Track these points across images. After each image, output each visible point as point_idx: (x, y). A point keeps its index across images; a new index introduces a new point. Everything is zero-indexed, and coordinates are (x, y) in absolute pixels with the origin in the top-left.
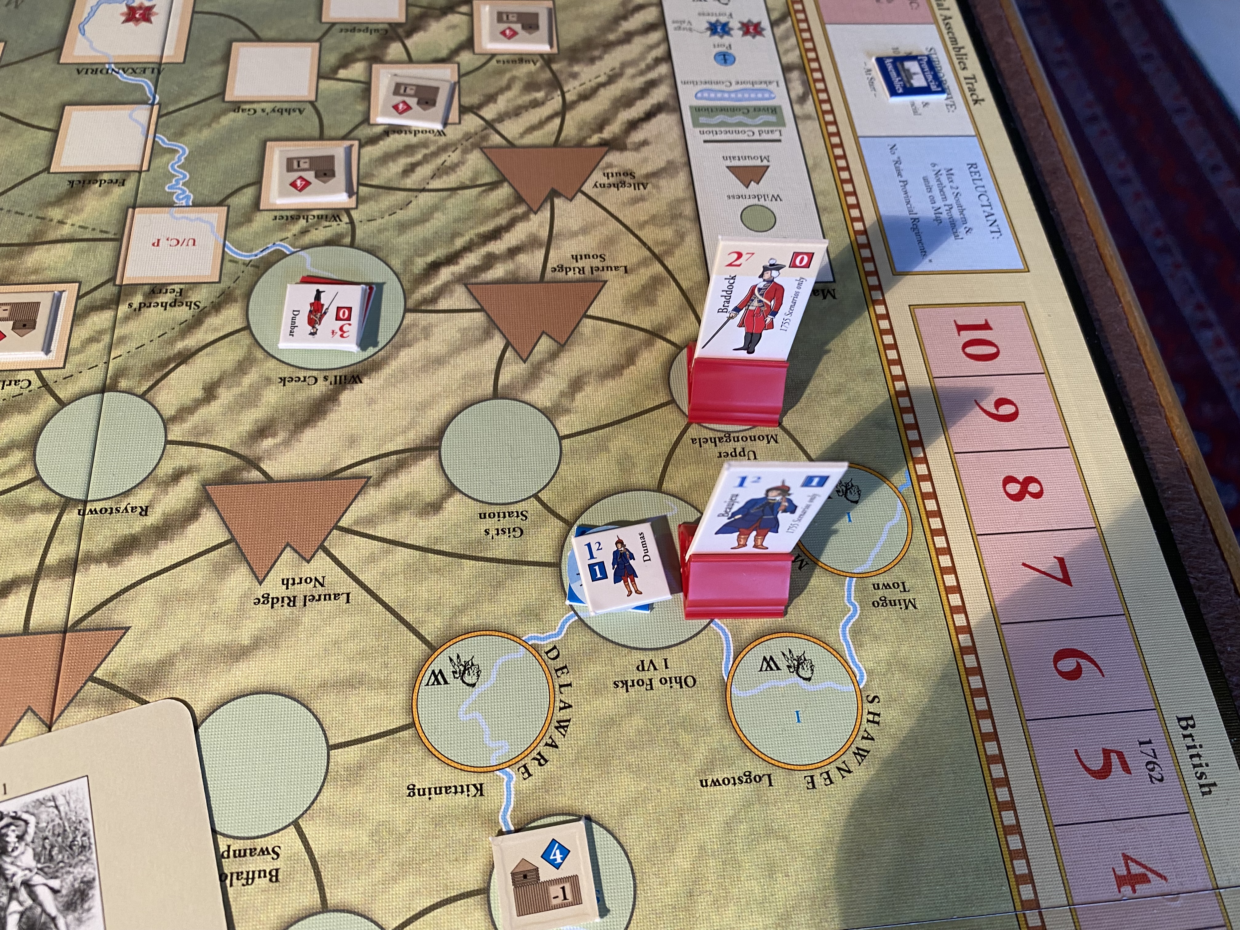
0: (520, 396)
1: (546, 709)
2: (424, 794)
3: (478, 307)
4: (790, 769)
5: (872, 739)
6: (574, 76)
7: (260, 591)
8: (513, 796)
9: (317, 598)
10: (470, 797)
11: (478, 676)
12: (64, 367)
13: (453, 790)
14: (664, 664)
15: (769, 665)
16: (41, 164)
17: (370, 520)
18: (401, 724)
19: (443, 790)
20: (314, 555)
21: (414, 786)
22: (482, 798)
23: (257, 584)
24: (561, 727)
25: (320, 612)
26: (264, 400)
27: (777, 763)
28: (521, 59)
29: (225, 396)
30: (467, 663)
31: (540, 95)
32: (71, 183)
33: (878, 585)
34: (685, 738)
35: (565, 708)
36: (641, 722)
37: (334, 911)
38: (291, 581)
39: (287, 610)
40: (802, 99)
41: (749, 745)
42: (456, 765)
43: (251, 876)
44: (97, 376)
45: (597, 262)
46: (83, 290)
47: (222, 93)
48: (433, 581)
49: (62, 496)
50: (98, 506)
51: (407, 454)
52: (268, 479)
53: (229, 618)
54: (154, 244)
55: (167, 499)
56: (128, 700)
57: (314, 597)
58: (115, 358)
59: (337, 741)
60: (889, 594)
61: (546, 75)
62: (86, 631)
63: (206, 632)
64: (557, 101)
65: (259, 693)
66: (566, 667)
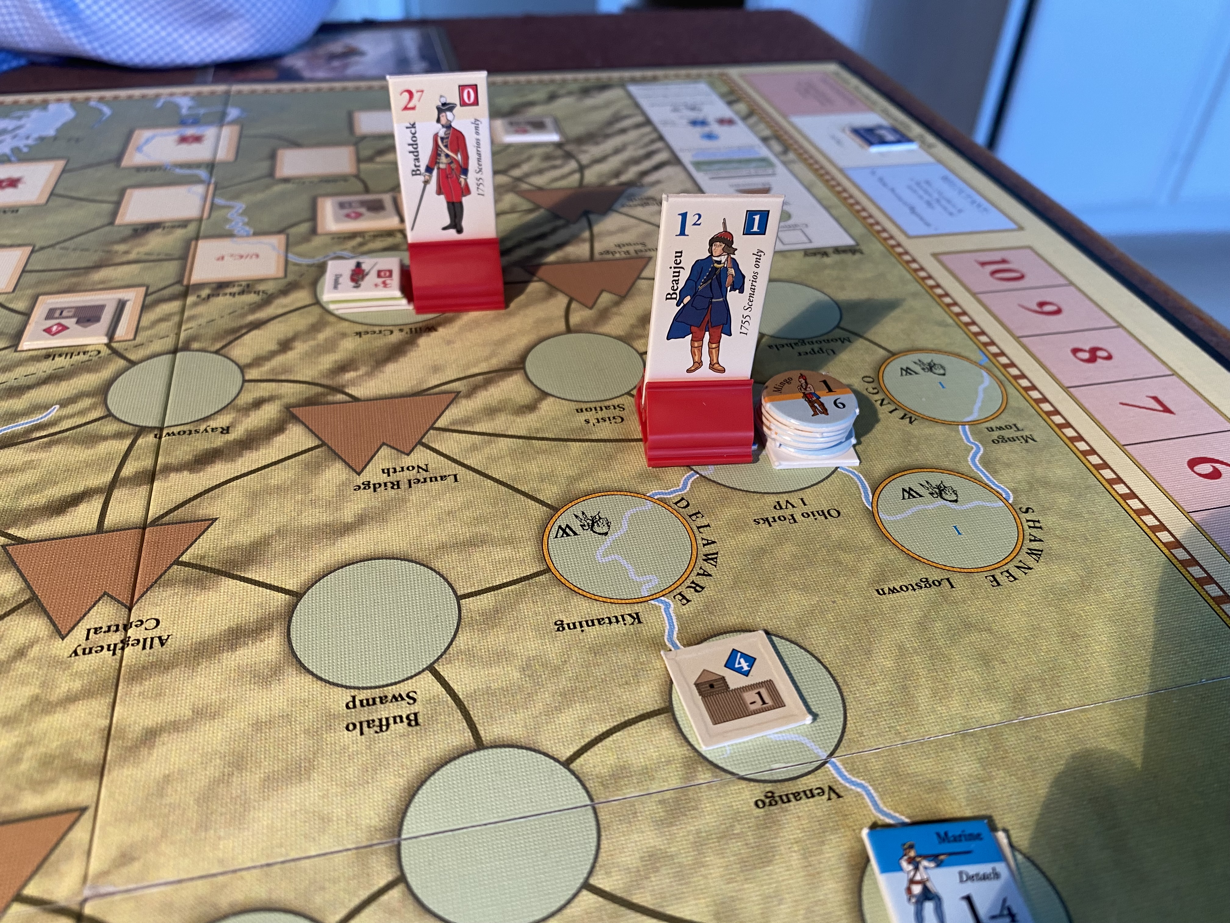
0: (592, 330)
1: (689, 547)
2: (575, 627)
3: (536, 278)
4: (967, 572)
5: (1041, 540)
7: (359, 480)
8: (675, 621)
9: (422, 480)
10: (627, 625)
11: (609, 526)
12: (134, 339)
13: (607, 621)
14: (801, 502)
15: (910, 494)
17: (467, 421)
18: (536, 571)
19: (596, 622)
20: (413, 449)
21: (562, 621)
22: (642, 625)
23: (355, 474)
24: (709, 559)
25: (427, 491)
26: (341, 348)
27: (952, 569)
28: (535, 145)
29: (301, 347)
30: (593, 518)
32: (136, 230)
33: (991, 428)
34: (847, 558)
35: (708, 544)
36: (794, 549)
37: (492, 747)
38: (391, 471)
39: (391, 492)
40: (785, 153)
41: (916, 556)
42: (604, 599)
43: (384, 722)
44: (168, 343)
45: (640, 247)
46: (151, 290)
47: (271, 174)
48: (541, 458)
49: (136, 426)
50: (176, 430)
51: (493, 375)
52: (355, 399)
53: (329, 504)
54: (218, 259)
55: (249, 420)
56: (220, 577)
57: (419, 481)
58: (185, 330)
59: (466, 592)
60: (1006, 434)
61: (559, 152)
62: (169, 524)
63: (304, 515)
64: (573, 165)
65: (371, 559)
66: (699, 513)
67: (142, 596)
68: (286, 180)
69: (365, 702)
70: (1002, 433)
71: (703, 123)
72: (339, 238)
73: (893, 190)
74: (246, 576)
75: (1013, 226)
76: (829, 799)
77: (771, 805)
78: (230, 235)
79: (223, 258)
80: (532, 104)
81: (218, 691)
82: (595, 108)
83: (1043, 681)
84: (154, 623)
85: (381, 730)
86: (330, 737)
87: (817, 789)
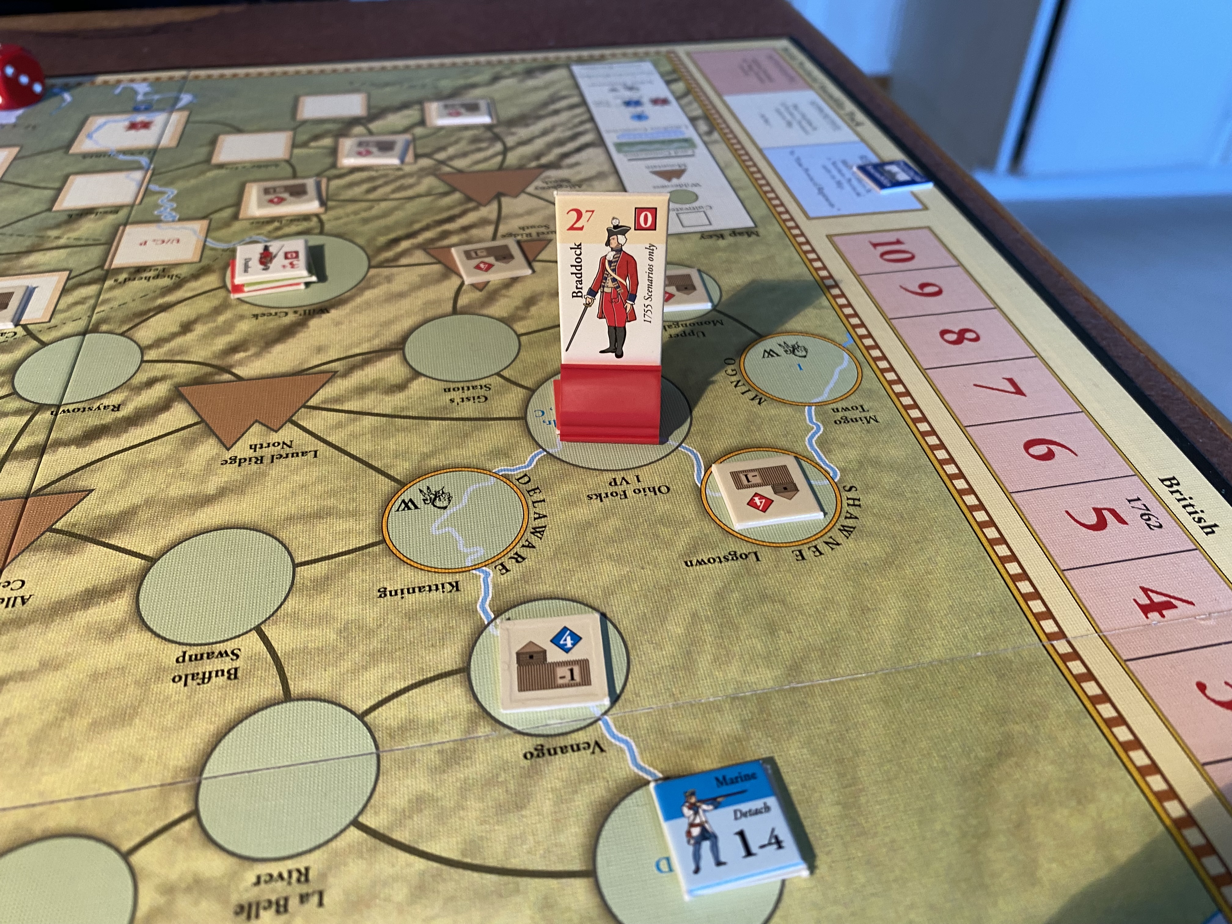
0: (478, 311)
1: (521, 520)
2: (396, 594)
3: (435, 261)
4: (776, 547)
5: (856, 518)
6: (513, 134)
7: (228, 455)
8: (490, 589)
9: (285, 456)
10: (445, 593)
11: (450, 501)
12: (50, 321)
13: (427, 588)
14: (636, 479)
16: (44, 207)
17: (339, 399)
18: (371, 542)
19: (417, 590)
20: (282, 426)
21: (385, 588)
22: (459, 593)
23: (224, 450)
24: (537, 532)
25: (287, 466)
26: (237, 329)
27: (761, 543)
28: (466, 128)
29: (200, 329)
30: (437, 493)
31: (483, 145)
32: (70, 216)
33: (837, 409)
34: (665, 532)
35: (539, 518)
36: (618, 522)
37: (298, 700)
38: (258, 446)
39: (254, 467)
40: (709, 133)
41: (731, 531)
42: (429, 569)
43: (207, 675)
44: (80, 325)
45: (543, 230)
46: (73, 274)
47: (208, 160)
48: (400, 437)
49: (36, 403)
50: (71, 407)
51: (372, 355)
52: (239, 378)
53: (195, 476)
54: (141, 244)
55: (140, 398)
56: (86, 543)
57: (281, 456)
58: (98, 313)
59: (303, 560)
60: (849, 414)
61: (489, 134)
62: (49, 494)
63: (172, 487)
64: (499, 147)
65: (223, 529)
66: (538, 488)
67: (13, 559)
68: (221, 166)
69: (194, 657)
70: (847, 414)
71: (638, 103)
72: (258, 223)
73: (806, 170)
74: (110, 542)
75: (919, 206)
76: (593, 753)
77: (538, 756)
78: (157, 221)
79: (145, 243)
80: (474, 86)
81: (65, 645)
82: (536, 89)
83: (822, 651)
84: (20, 583)
85: (203, 682)
86: (155, 688)
87: (584, 743)
